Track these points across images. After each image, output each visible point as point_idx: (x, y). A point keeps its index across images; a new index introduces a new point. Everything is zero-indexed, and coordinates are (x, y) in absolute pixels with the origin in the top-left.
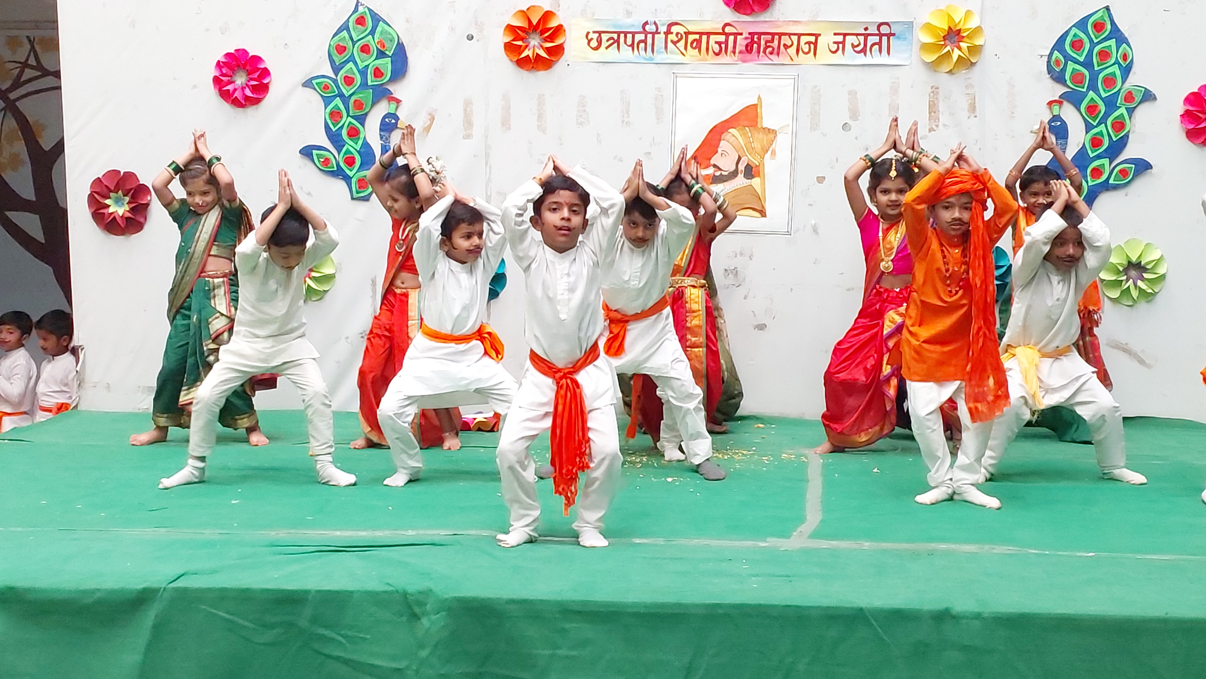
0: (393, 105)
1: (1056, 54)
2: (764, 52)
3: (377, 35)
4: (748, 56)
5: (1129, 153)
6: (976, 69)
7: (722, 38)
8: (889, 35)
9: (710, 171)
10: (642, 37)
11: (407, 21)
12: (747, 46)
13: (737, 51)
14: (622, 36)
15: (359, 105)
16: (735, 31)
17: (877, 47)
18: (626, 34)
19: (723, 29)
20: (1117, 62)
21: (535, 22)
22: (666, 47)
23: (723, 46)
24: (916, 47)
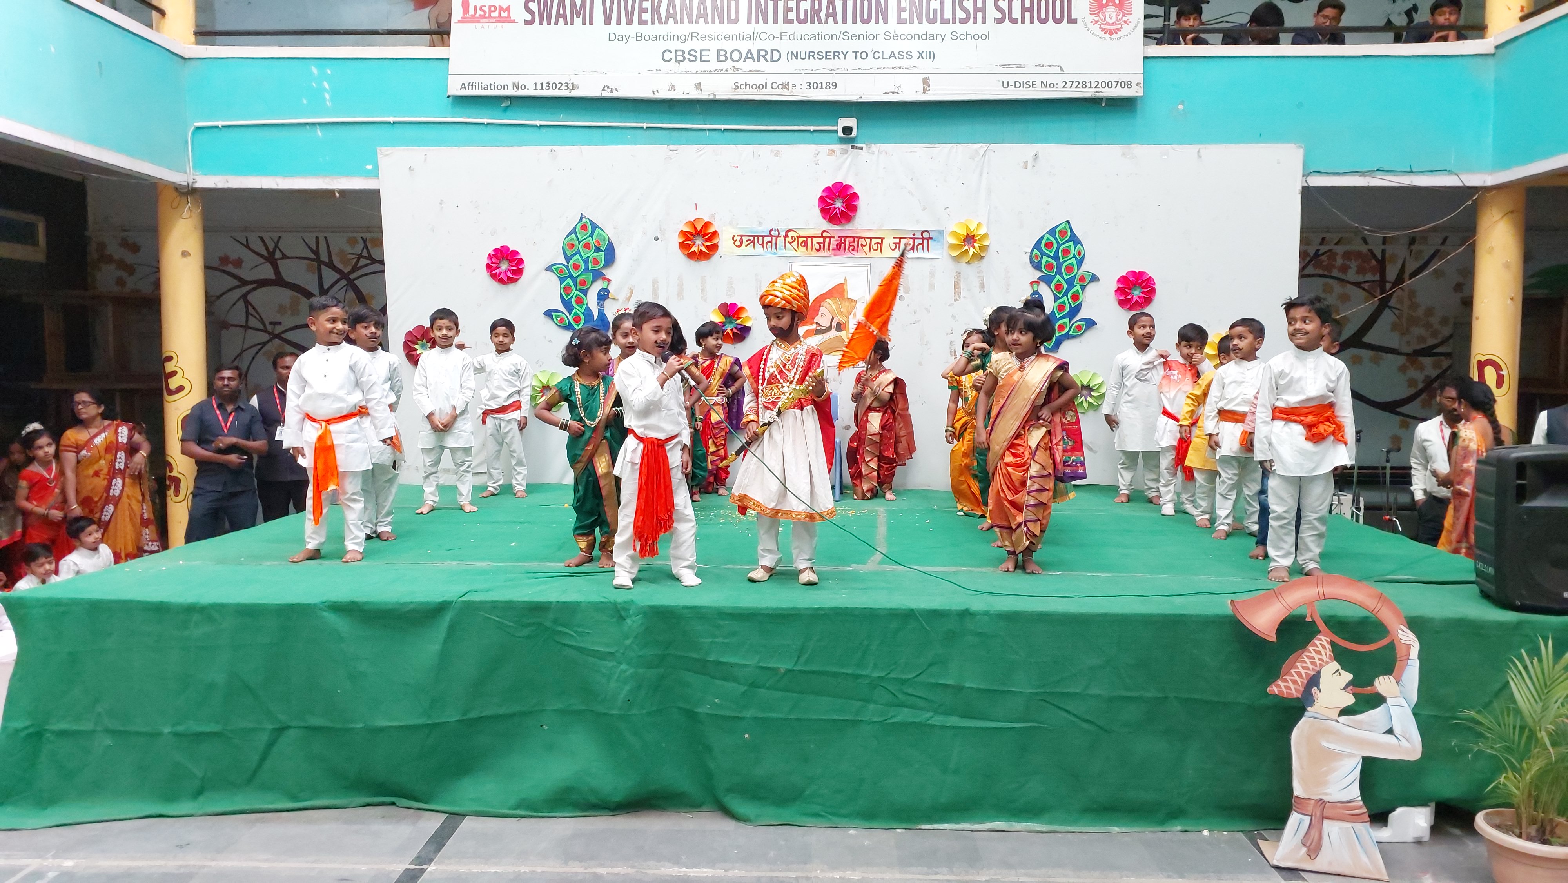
0: (606, 283)
1: (1036, 251)
2: (849, 249)
3: (595, 237)
4: (838, 252)
5: (1082, 315)
6: (984, 261)
7: (821, 240)
8: (928, 239)
9: (814, 326)
10: (769, 239)
11: (615, 228)
12: (837, 245)
13: (831, 248)
14: (756, 238)
15: (583, 283)
16: (830, 235)
17: (921, 246)
18: (758, 237)
19: (822, 234)
20: (1074, 256)
21: (699, 230)
22: (785, 246)
23: (822, 245)
24: (946, 247)
